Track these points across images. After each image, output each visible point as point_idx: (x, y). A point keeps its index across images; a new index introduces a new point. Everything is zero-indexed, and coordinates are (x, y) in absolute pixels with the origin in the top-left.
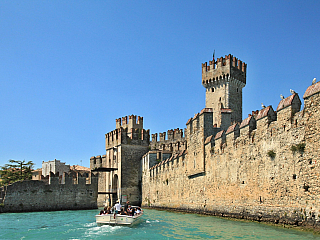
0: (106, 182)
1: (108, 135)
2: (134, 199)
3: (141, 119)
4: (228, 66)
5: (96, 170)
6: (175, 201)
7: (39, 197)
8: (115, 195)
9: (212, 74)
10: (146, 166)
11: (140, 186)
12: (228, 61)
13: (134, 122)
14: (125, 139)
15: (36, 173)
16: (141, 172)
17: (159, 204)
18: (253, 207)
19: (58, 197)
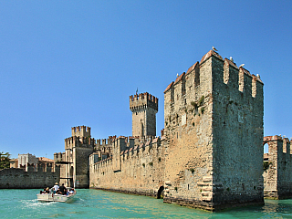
0: (65, 171)
1: (66, 140)
2: (84, 183)
3: (89, 129)
4: (145, 100)
5: (58, 163)
6: (107, 185)
7: (20, 180)
8: (71, 180)
9: (136, 103)
10: (92, 162)
11: (88, 174)
12: (145, 97)
13: (85, 131)
14: (78, 143)
15: (13, 162)
16: (88, 166)
17: (99, 186)
18: (139, 189)
19: (33, 179)
